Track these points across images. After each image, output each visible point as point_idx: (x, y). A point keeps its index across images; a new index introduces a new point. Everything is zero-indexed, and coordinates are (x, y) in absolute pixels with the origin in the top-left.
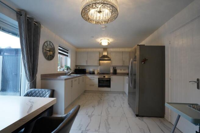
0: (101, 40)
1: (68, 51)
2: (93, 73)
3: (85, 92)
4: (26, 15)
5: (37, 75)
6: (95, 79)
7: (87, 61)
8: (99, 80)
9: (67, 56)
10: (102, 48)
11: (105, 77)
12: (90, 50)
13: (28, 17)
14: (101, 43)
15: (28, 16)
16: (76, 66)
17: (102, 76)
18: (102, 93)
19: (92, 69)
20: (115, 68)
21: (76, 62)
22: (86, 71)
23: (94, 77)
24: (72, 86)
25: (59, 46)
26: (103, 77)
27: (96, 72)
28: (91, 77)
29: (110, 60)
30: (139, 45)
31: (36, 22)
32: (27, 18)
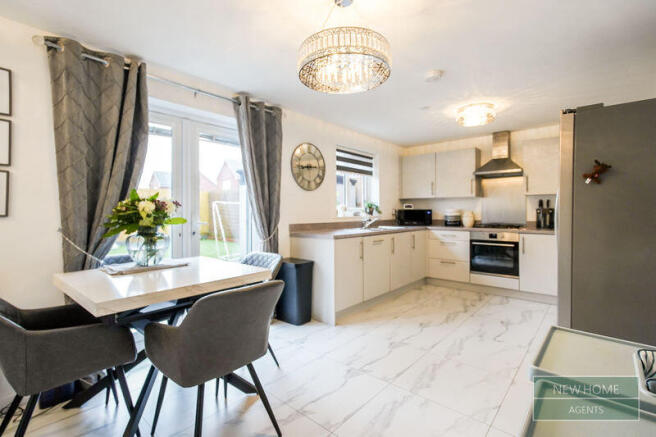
0: (461, 110)
1: (371, 158)
2: (457, 223)
3: (426, 281)
4: (247, 99)
5: (280, 226)
6: (459, 243)
7: (432, 184)
8: (473, 247)
9: (370, 173)
10: (487, 134)
11: (495, 237)
12: (444, 146)
13: (253, 104)
14: (462, 119)
15: (252, 100)
16: (403, 201)
17: (483, 235)
18: (484, 292)
19: (451, 210)
20: (548, 202)
21: (401, 189)
22: (431, 215)
23: (454, 236)
24: (362, 258)
25: (338, 150)
26: (488, 238)
27: (467, 221)
28: (444, 236)
29: (520, 174)
30: (571, 111)
31: (271, 108)
32: (250, 106)
